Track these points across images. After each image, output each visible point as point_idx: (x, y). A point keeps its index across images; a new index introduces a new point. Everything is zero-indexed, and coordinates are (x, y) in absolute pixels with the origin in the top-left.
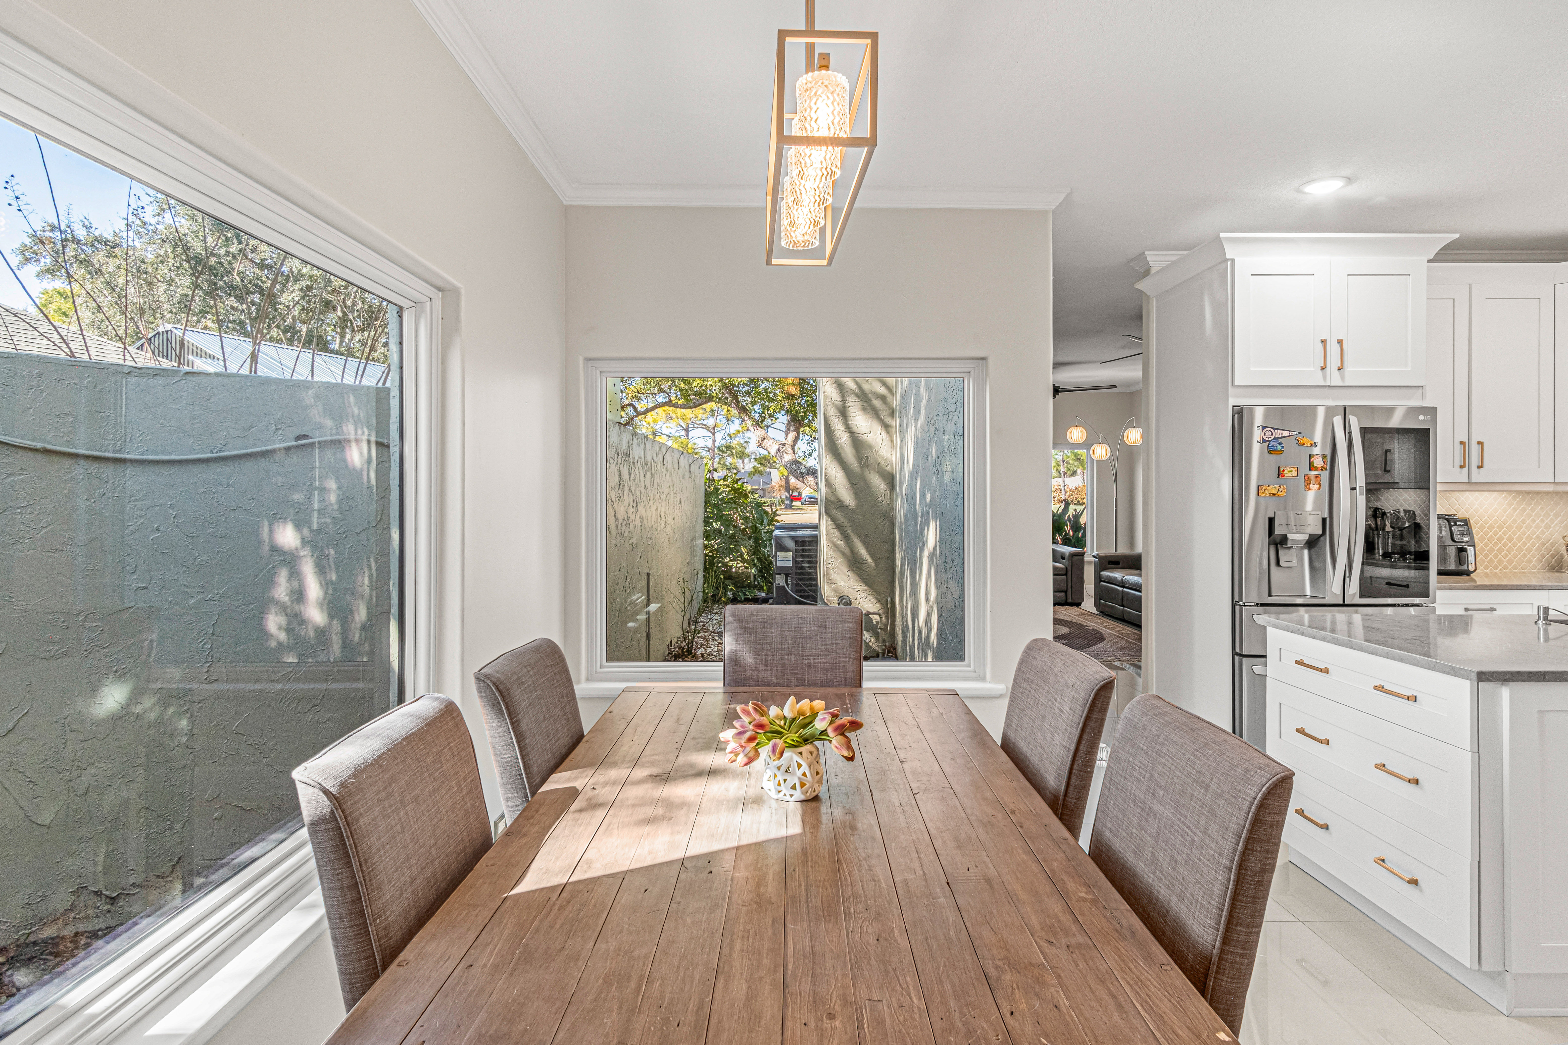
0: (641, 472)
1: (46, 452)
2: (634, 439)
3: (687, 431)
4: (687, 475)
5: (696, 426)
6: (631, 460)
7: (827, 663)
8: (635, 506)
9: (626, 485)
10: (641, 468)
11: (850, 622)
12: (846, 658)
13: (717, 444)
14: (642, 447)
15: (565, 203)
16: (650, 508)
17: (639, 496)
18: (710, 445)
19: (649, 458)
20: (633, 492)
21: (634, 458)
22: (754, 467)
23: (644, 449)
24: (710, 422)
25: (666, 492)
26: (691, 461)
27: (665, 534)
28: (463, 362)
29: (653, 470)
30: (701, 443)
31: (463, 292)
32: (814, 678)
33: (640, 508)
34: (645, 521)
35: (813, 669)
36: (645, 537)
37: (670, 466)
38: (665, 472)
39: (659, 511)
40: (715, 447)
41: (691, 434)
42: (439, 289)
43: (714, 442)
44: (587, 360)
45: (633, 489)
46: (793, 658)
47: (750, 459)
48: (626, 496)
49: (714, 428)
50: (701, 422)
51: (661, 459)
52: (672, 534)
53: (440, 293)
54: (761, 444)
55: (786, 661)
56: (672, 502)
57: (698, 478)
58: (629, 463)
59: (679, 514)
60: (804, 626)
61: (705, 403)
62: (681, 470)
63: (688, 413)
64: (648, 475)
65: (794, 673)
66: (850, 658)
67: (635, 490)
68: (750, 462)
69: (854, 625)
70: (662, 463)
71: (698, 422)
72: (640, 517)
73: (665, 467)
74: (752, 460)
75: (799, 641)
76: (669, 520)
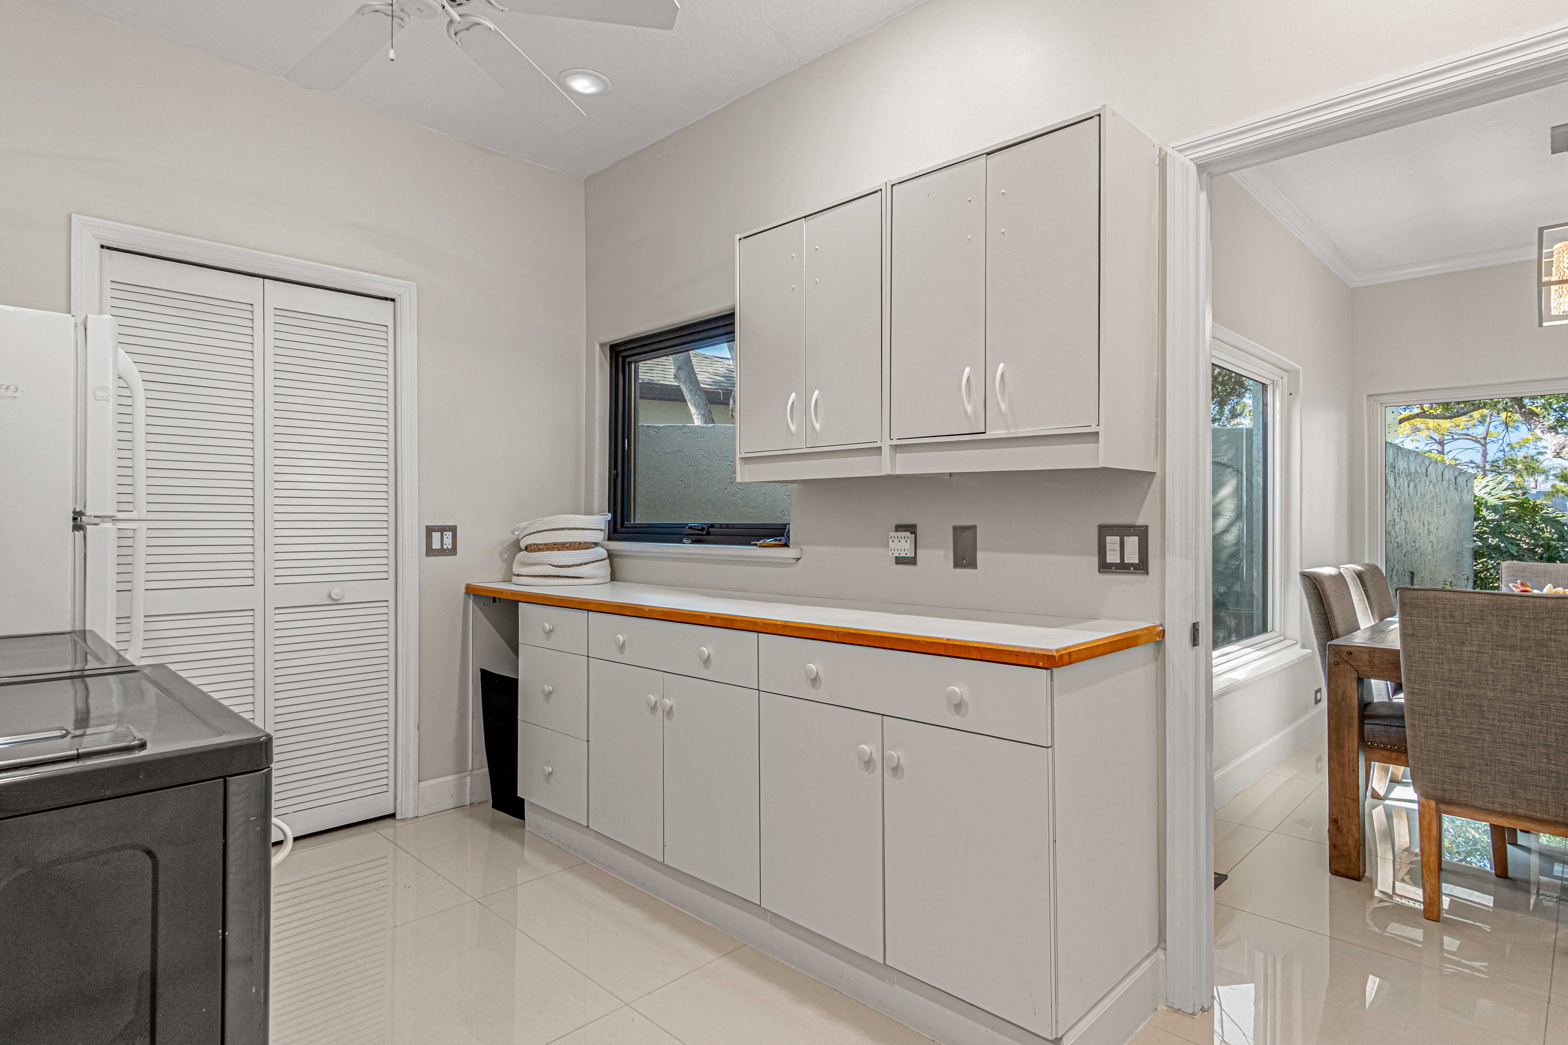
0: (1405, 481)
2: (1399, 453)
3: (1441, 443)
4: (1452, 488)
5: (1456, 437)
6: (1396, 471)
8: (1400, 510)
9: (1392, 492)
10: (1405, 479)
13: (1490, 458)
14: (1406, 459)
15: (1352, 286)
16: (1413, 514)
17: (1403, 503)
18: (1478, 460)
19: (1413, 470)
20: (1398, 498)
21: (1399, 469)
22: (1553, 486)
23: (1408, 462)
24: (1480, 431)
25: (1430, 502)
26: (1457, 474)
27: (1428, 541)
28: (1301, 411)
29: (1416, 480)
30: (1464, 458)
31: (1301, 371)
33: (1405, 512)
34: (1409, 525)
36: (1408, 540)
37: (1433, 477)
38: (1428, 483)
39: (1422, 519)
40: (1485, 461)
41: (1447, 448)
42: (1286, 371)
43: (1485, 454)
44: (1370, 396)
45: (1398, 496)
47: (1547, 476)
48: (1392, 502)
49: (1485, 438)
50: (1463, 432)
51: (1424, 471)
52: (1435, 541)
53: (1287, 373)
54: (1558, 453)
56: (1436, 512)
57: (1466, 491)
58: (1395, 474)
59: (1444, 525)
61: (1473, 411)
62: (1445, 483)
63: (1446, 424)
64: (1412, 484)
67: (1400, 497)
68: (1547, 479)
70: (1425, 475)
71: (1459, 432)
72: (1404, 521)
73: (1428, 478)
74: (1551, 477)
76: (1433, 528)
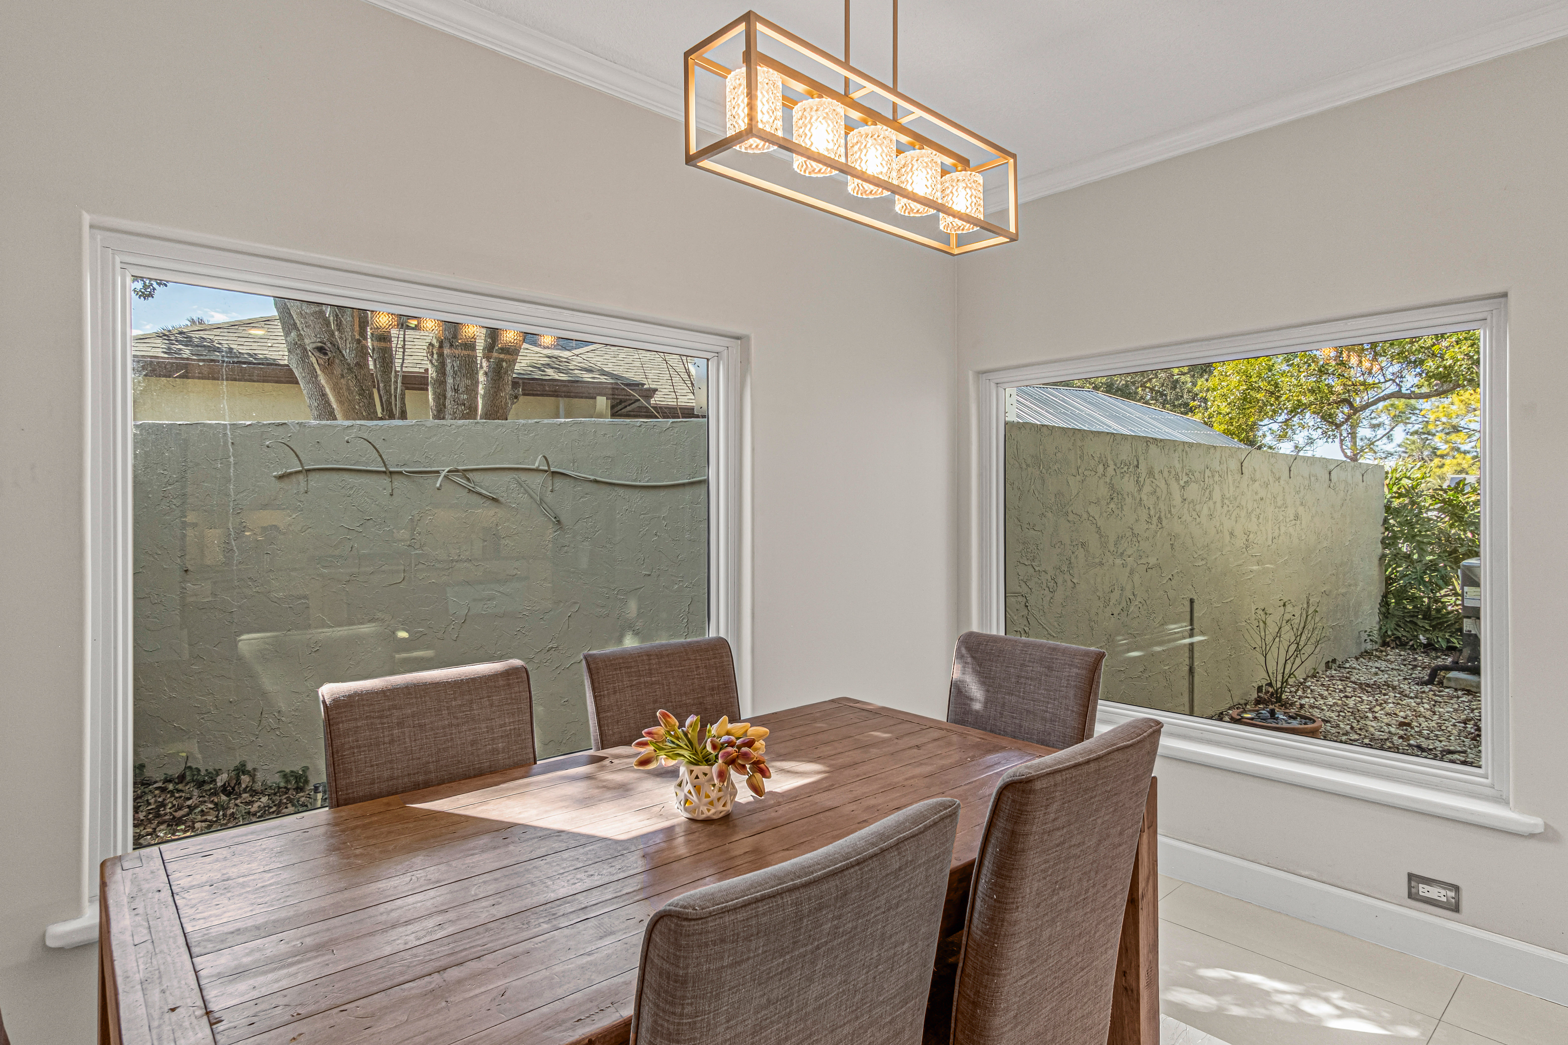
0: (1172, 483)
1: (596, 481)
4: (1321, 484)
7: (1047, 712)
8: (1154, 521)
10: (1171, 479)
11: (1079, 668)
12: (1068, 710)
14: (1175, 455)
16: (1199, 524)
17: (1165, 511)
19: (1197, 467)
21: (1151, 469)
23: (1184, 457)
25: (1250, 506)
26: (1331, 468)
27: (1246, 556)
28: (752, 396)
29: (1209, 480)
32: (1032, 727)
33: (1170, 524)
34: (1184, 539)
35: (1031, 716)
36: (1183, 557)
37: (1262, 475)
39: (1227, 529)
44: (979, 373)
46: (1014, 699)
51: (1235, 467)
52: (1268, 556)
53: (739, 341)
55: (1006, 701)
56: (1270, 518)
57: (1359, 488)
59: (1294, 533)
60: (1030, 664)
62: (1299, 479)
64: (1195, 487)
65: (1013, 717)
66: (1073, 711)
69: (1084, 672)
70: (1237, 472)
72: (1169, 535)
73: (1246, 476)
75: (1023, 680)
76: (1260, 538)
